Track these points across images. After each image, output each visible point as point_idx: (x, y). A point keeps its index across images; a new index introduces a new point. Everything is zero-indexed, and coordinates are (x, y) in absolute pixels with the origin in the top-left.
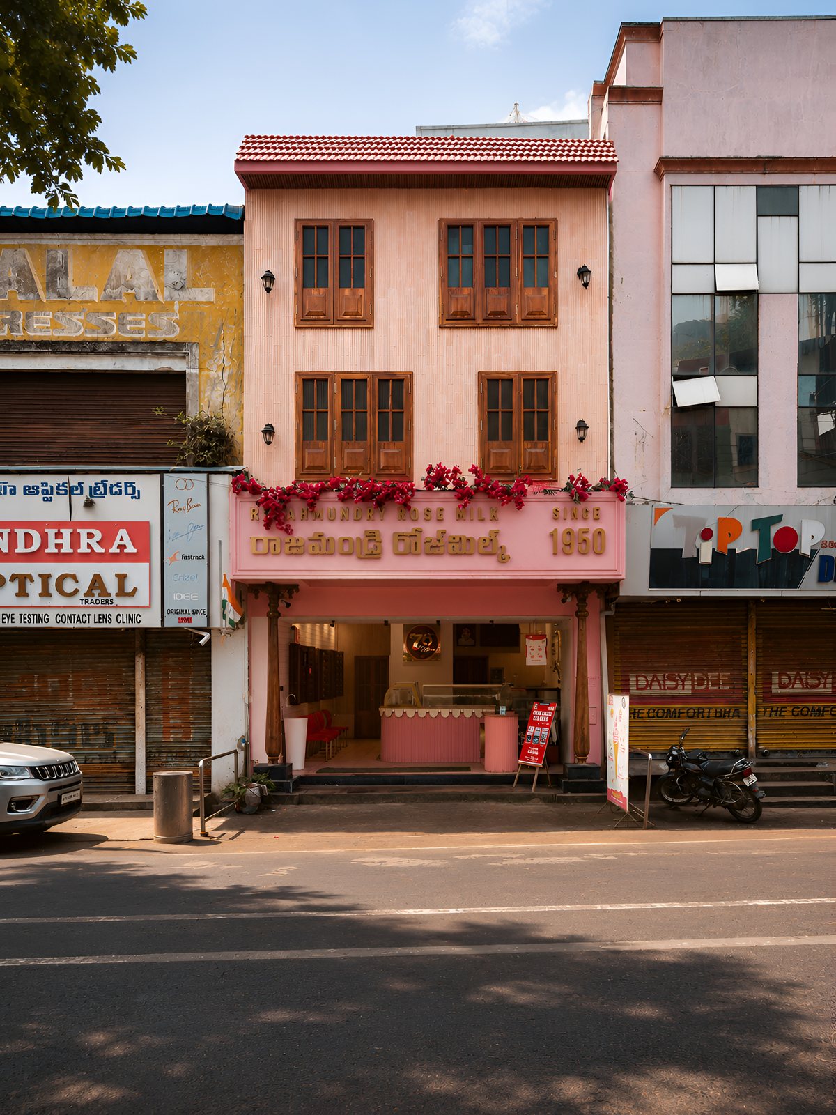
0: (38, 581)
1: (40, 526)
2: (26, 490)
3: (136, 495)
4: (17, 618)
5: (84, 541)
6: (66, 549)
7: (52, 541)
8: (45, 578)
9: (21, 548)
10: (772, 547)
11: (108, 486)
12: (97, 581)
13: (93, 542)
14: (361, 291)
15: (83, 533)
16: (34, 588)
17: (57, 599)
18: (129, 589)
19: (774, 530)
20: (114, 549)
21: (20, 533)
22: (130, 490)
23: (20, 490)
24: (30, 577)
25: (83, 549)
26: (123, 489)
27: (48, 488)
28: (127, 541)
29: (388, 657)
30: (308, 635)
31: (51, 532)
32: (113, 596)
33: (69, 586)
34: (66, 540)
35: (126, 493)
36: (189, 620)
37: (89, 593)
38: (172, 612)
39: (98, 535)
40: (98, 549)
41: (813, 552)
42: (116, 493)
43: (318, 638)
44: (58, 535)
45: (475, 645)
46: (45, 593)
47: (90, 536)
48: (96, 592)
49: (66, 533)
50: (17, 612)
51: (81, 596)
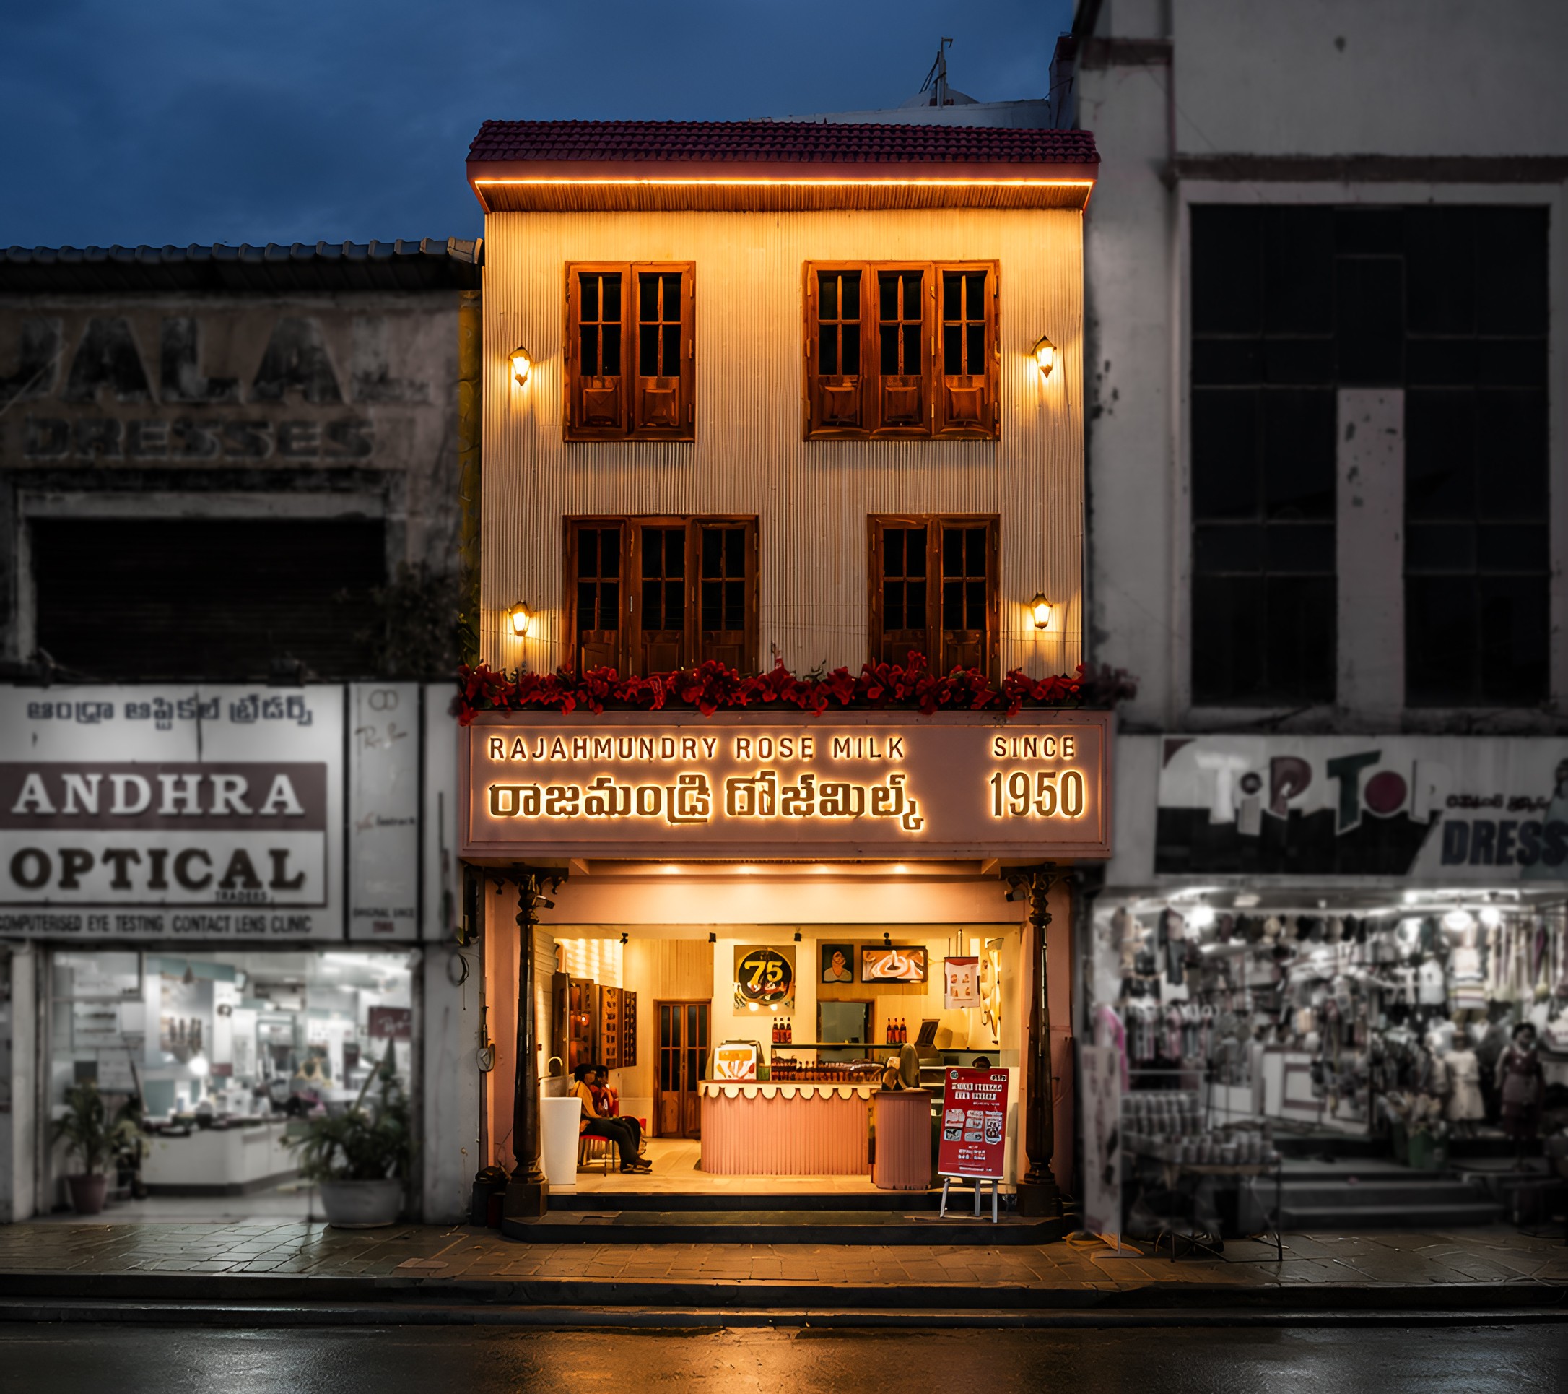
0: (147, 862)
1: (150, 770)
2: (130, 711)
3: (306, 719)
4: (112, 923)
5: (220, 794)
6: (192, 807)
7: (169, 794)
8: (158, 856)
9: (119, 807)
10: (1363, 804)
11: (260, 704)
12: (241, 863)
13: (234, 797)
14: (674, 381)
15: (219, 780)
16: (139, 873)
17: (175, 892)
18: (290, 874)
19: (1366, 775)
20: (268, 809)
21: (119, 780)
22: (296, 710)
23: (119, 711)
24: (133, 855)
25: (219, 808)
26: (284, 707)
27: (165, 708)
28: (289, 796)
29: (709, 1002)
30: (581, 959)
31: (168, 780)
32: (266, 888)
33: (196, 869)
34: (191, 794)
35: (290, 715)
36: (387, 927)
37: (227, 883)
38: (360, 913)
39: (242, 784)
40: (242, 808)
41: (1434, 815)
42: (273, 716)
43: (595, 963)
44: (179, 785)
45: (852, 982)
46: (157, 881)
47: (230, 786)
48: (239, 880)
49: (192, 781)
50: (112, 914)
51: (214, 886)
